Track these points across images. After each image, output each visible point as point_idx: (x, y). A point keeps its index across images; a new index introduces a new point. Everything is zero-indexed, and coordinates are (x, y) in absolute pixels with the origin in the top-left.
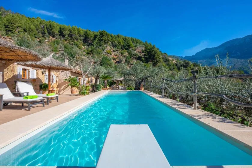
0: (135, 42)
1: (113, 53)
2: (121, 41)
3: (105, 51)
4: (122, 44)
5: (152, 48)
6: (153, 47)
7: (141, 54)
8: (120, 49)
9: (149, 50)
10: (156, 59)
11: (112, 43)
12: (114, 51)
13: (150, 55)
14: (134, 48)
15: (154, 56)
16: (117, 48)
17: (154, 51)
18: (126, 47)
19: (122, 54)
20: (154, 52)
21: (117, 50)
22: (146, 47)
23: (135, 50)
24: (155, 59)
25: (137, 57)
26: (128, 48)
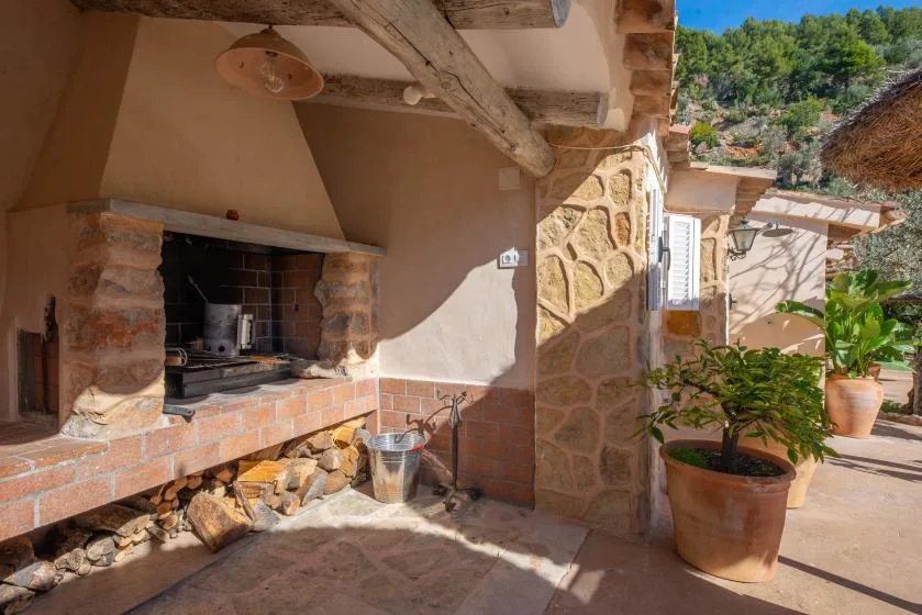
0: (885, 34)
1: (726, 138)
2: (776, 51)
4: (784, 67)
8: (772, 101)
11: (713, 81)
12: (730, 122)
16: (749, 99)
18: (819, 79)
19: (791, 126)
21: (751, 114)
26: (829, 80)
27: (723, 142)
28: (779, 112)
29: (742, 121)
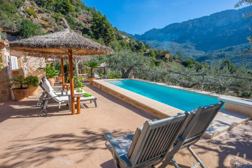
1: (39, 16)
3: (22, 8)
5: (102, 19)
6: (104, 19)
7: (86, 24)
8: (51, 10)
9: (99, 21)
10: (109, 35)
12: (40, 12)
13: (100, 28)
14: (75, 13)
15: (106, 31)
16: (45, 7)
17: (105, 23)
18: (62, 9)
19: (56, 19)
20: (106, 25)
21: (46, 12)
22: (94, 16)
23: (77, 17)
24: (106, 35)
25: (82, 28)
26: (65, 11)
27: (38, 17)
28: (53, 14)
29: (43, 13)
